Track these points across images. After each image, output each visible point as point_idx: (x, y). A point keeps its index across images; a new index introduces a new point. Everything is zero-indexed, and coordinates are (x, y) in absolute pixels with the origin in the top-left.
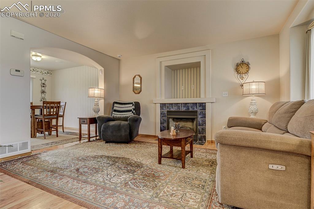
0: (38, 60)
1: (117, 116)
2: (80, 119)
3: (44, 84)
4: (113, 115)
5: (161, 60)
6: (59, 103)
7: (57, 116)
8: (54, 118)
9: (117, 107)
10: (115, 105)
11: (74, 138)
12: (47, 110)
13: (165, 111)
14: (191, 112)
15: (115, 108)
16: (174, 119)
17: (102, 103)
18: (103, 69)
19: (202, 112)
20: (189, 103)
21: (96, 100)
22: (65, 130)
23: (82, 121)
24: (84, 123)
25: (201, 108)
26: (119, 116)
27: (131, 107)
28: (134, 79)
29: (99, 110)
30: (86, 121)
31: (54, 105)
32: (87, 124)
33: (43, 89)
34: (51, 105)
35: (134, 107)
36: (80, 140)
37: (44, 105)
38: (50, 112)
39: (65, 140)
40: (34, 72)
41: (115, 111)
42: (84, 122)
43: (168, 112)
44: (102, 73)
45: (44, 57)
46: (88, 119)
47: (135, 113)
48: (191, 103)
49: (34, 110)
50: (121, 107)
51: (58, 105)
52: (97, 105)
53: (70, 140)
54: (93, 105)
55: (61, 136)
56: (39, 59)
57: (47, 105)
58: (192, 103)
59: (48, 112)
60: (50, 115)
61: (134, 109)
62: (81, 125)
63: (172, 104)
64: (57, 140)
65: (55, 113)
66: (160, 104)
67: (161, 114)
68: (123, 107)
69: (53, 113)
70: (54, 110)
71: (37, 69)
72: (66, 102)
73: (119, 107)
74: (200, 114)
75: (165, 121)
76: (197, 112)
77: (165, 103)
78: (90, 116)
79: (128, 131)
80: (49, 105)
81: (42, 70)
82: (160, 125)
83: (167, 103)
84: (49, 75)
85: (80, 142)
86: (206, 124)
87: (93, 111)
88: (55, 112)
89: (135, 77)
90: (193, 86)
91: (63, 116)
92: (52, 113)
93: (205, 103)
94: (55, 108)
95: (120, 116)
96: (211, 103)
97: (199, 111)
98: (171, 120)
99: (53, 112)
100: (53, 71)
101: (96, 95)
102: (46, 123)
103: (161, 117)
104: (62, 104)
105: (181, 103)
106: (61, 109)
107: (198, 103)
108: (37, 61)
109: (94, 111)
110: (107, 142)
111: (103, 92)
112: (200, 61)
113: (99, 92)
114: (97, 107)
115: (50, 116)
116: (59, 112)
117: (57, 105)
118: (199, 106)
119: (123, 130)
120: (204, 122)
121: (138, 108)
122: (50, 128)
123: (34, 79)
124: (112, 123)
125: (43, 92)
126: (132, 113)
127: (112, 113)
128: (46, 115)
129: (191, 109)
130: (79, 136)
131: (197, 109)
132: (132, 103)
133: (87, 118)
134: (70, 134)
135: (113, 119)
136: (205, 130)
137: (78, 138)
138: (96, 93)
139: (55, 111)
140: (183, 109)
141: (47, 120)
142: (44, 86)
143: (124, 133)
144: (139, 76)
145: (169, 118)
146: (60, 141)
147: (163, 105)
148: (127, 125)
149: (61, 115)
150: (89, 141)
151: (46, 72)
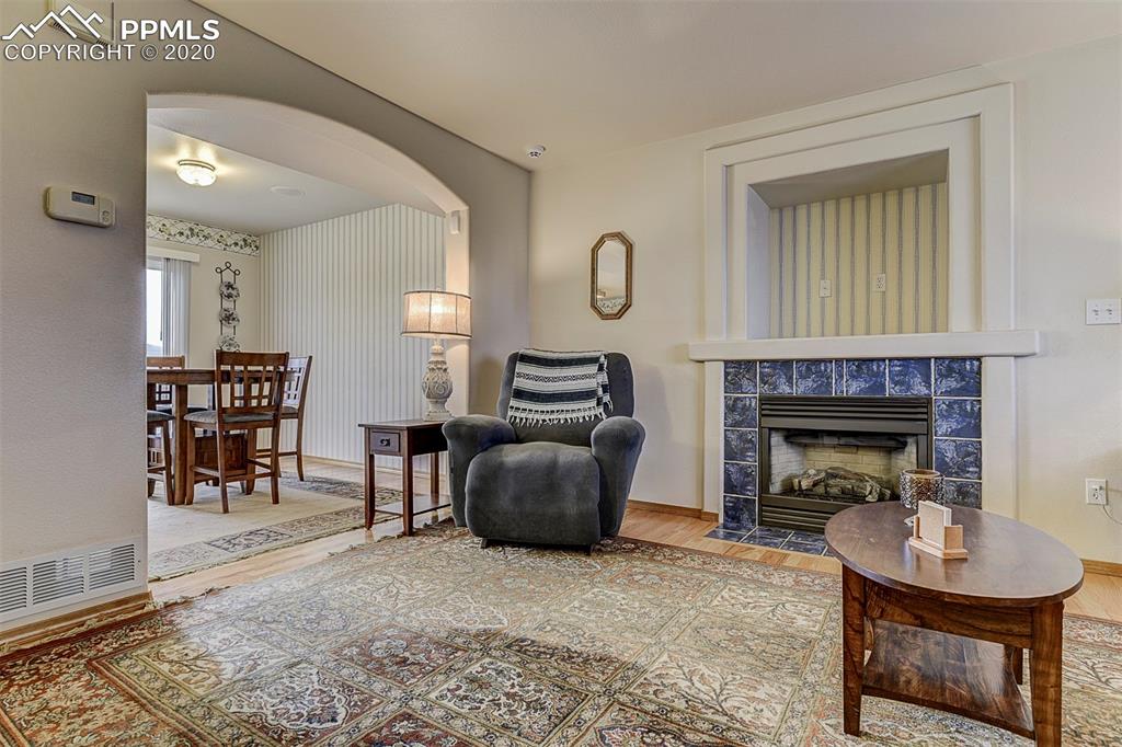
0: (203, 184)
1: (530, 416)
2: (369, 429)
3: (229, 286)
4: (510, 413)
5: (730, 155)
6: (283, 358)
7: (276, 416)
8: (263, 424)
9: (527, 377)
10: (520, 368)
11: (344, 511)
12: (232, 389)
13: (752, 394)
14: (894, 402)
15: (518, 383)
16: (792, 436)
17: (458, 357)
18: (463, 208)
19: (955, 402)
20: (884, 360)
21: (437, 347)
22: (309, 471)
23: (377, 438)
24: (386, 448)
25: (954, 385)
26: (537, 416)
27: (594, 379)
28: (594, 251)
29: (450, 393)
30: (394, 438)
31: (261, 368)
32: (399, 453)
33: (228, 304)
34: (249, 368)
35: (603, 378)
36: (370, 523)
37: (223, 368)
38: (247, 397)
39: (306, 520)
40: (195, 240)
41: (520, 394)
42: (388, 444)
43: (764, 400)
44: (459, 230)
45: (223, 170)
46: (406, 433)
47: (611, 407)
48: (891, 360)
49: (186, 387)
50: (547, 379)
51: (282, 369)
52: (440, 367)
53: (324, 520)
54: (425, 370)
55: (290, 502)
56: (204, 178)
57: (232, 368)
58: (898, 359)
59: (240, 398)
60: (246, 410)
61: (605, 388)
62: (372, 457)
63: (787, 363)
64: (272, 518)
65: (265, 402)
66: (722, 364)
67: (731, 408)
68: (554, 379)
69: (259, 403)
70: (261, 390)
71: (203, 228)
72: (311, 357)
73: (537, 378)
74: (946, 416)
75: (750, 445)
76: (925, 403)
77: (749, 361)
78: (410, 418)
79: (595, 493)
80: (242, 368)
81: (223, 233)
82: (722, 461)
83: (761, 362)
84: (248, 250)
85: (371, 536)
86: (980, 467)
87: (424, 397)
88: (265, 397)
89: (601, 242)
90: (879, 280)
91: (298, 414)
92: (254, 403)
93: (979, 359)
94: (268, 380)
95: (543, 417)
96: (1016, 357)
97: (940, 401)
98: (776, 439)
99: (260, 397)
100: (264, 234)
101: (436, 324)
102: (230, 442)
103: (731, 425)
104: (294, 364)
105: (839, 361)
106: (294, 384)
107: (936, 358)
108: (200, 187)
109: (428, 397)
110: (491, 542)
111: (465, 311)
112: (945, 147)
113: (451, 310)
114: (439, 376)
115: (246, 414)
116: (282, 396)
117: (276, 368)
118: (941, 375)
119: (571, 490)
120: (969, 454)
121: (625, 380)
122: (250, 466)
123: (193, 267)
124: (513, 455)
125: (228, 318)
126: (598, 404)
127: (505, 406)
128: (229, 411)
129: (891, 390)
130: (364, 502)
131: (929, 387)
132: (594, 360)
133: (401, 429)
134: (328, 492)
135: (517, 436)
136: (978, 498)
137: (357, 511)
138: (437, 315)
139: (266, 392)
140: (852, 388)
141: (238, 432)
142: (229, 296)
143: (574, 505)
144: (619, 236)
145: (771, 429)
146: (283, 525)
147: (738, 370)
148: (588, 464)
149: (291, 411)
150: (410, 532)
151: (238, 238)
